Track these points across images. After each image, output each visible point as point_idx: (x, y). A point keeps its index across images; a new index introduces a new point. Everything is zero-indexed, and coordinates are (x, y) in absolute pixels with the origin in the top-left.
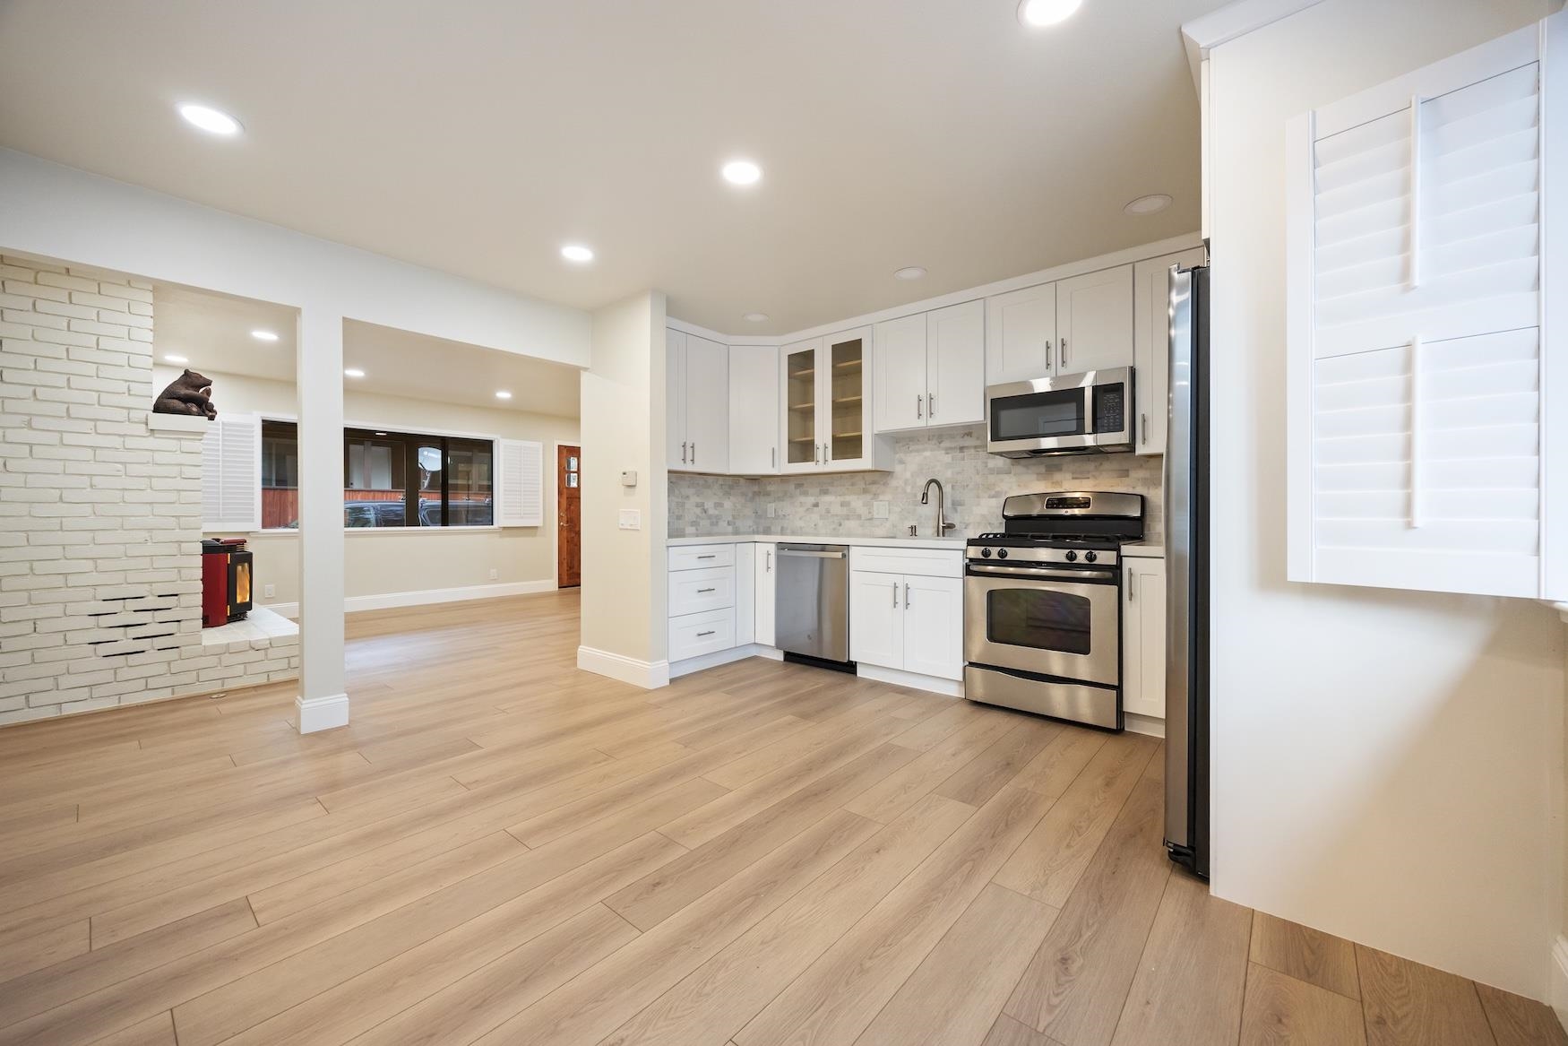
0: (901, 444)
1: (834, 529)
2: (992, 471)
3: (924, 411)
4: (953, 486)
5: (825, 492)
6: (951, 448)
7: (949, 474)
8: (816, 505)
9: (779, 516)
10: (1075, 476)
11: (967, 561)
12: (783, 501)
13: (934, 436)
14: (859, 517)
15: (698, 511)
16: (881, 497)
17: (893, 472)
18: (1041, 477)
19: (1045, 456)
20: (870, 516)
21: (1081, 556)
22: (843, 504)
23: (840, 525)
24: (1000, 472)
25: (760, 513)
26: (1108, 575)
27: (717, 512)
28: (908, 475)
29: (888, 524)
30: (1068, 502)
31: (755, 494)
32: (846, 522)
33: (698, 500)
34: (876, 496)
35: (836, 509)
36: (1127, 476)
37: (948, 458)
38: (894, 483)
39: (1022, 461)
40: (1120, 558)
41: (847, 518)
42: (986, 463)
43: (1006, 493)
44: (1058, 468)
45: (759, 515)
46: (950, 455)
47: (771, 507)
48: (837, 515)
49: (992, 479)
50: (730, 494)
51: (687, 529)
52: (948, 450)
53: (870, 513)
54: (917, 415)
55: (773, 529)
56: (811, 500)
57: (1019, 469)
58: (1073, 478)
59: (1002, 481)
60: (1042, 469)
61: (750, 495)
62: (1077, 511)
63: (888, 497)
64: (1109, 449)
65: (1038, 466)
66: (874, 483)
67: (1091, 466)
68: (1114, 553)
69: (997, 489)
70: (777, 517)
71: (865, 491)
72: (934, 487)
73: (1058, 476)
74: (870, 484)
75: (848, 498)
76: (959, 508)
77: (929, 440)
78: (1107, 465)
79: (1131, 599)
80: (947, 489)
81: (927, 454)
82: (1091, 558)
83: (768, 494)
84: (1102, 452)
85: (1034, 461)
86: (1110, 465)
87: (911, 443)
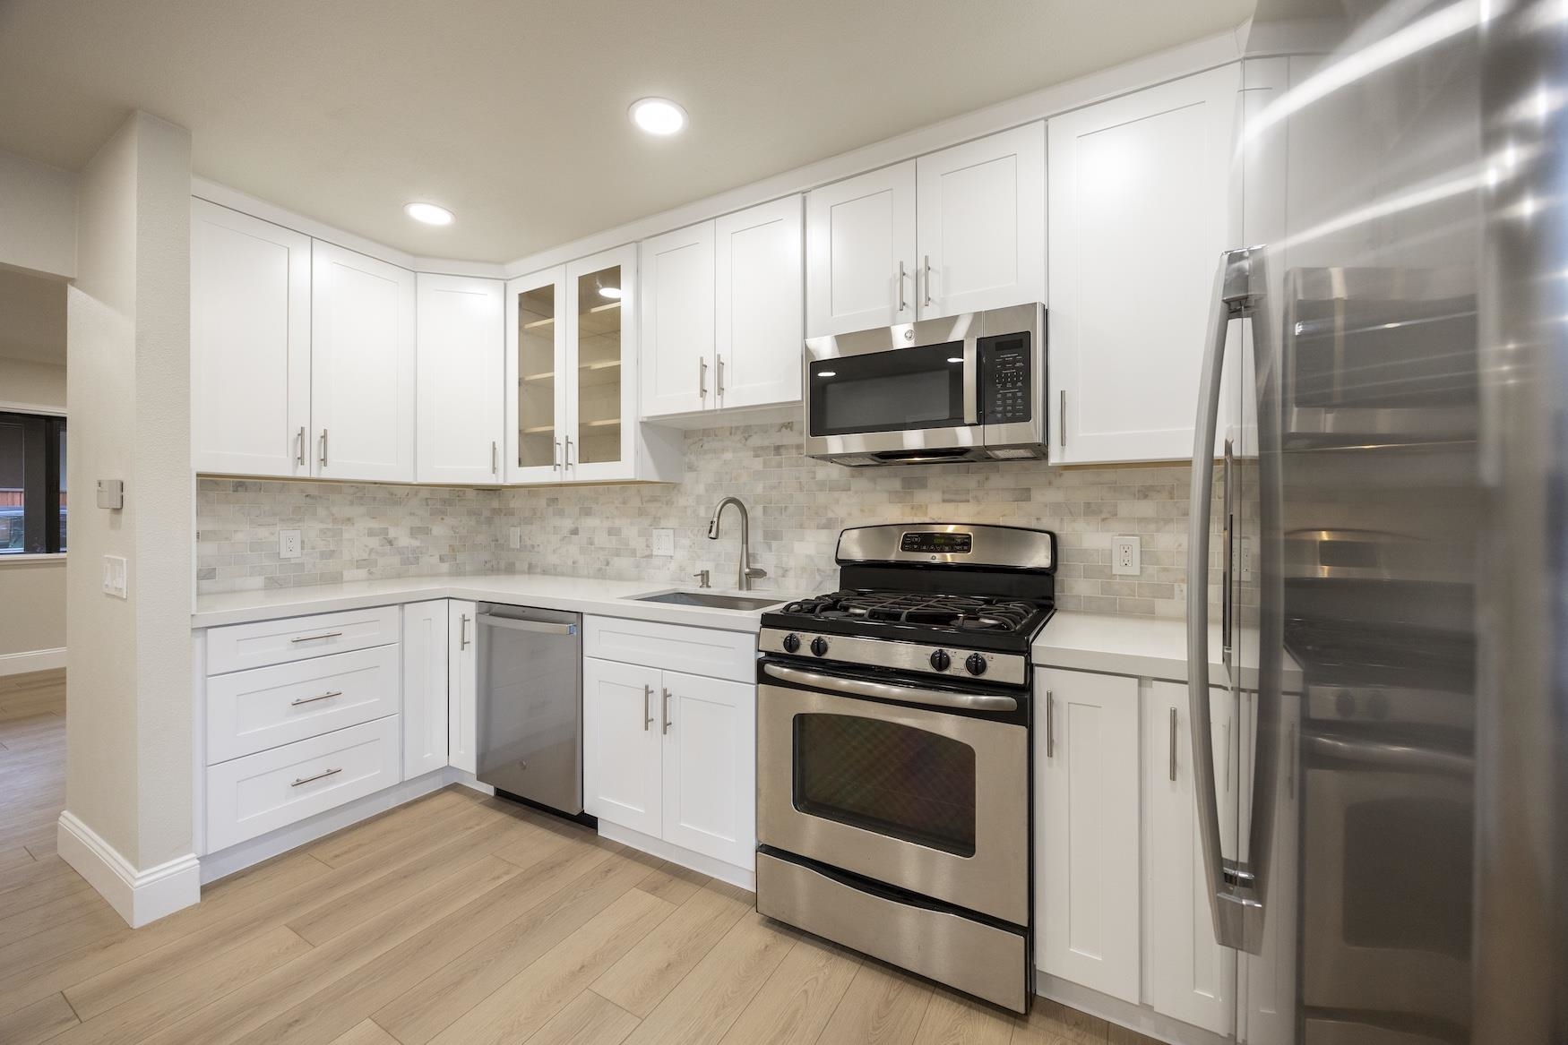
0: (690, 441)
1: (600, 570)
2: (822, 486)
3: (710, 385)
4: (765, 509)
5: (587, 512)
6: (762, 448)
7: (759, 489)
8: (575, 532)
9: (526, 546)
10: (948, 496)
11: (763, 655)
12: (532, 524)
13: (737, 428)
14: (633, 553)
15: (374, 542)
16: (663, 523)
17: (680, 484)
18: (896, 497)
19: (897, 464)
20: (647, 553)
21: (959, 660)
22: (612, 532)
23: (608, 564)
24: (833, 487)
25: (501, 541)
26: (1007, 701)
27: (415, 543)
28: (701, 489)
29: (673, 566)
30: (936, 541)
31: (496, 512)
32: (616, 559)
33: (374, 525)
34: (656, 522)
35: (602, 539)
36: (1028, 499)
37: (758, 464)
38: (682, 501)
39: (868, 471)
40: (1030, 668)
41: (617, 553)
42: (814, 472)
43: (842, 522)
44: (922, 484)
45: (499, 544)
46: (761, 459)
47: (515, 533)
48: (603, 549)
49: (822, 498)
50: (444, 513)
51: (345, 573)
52: (758, 452)
53: (647, 546)
54: (698, 391)
55: (518, 565)
56: (568, 524)
57: (861, 483)
58: (944, 501)
59: (837, 502)
60: (896, 484)
61: (487, 513)
62: (949, 558)
63: (673, 522)
64: (1001, 454)
65: (890, 479)
66: (654, 499)
67: (970, 482)
68: (1021, 659)
69: (831, 515)
70: (523, 548)
71: (641, 512)
72: (732, 511)
73: (921, 497)
74: (649, 501)
75: (618, 523)
76: (774, 544)
77: (731, 434)
78: (996, 481)
79: (1050, 754)
80: (756, 513)
81: (728, 456)
82: (977, 666)
83: (511, 513)
84: (989, 458)
85: (884, 470)
86: (1001, 480)
87: (705, 439)
